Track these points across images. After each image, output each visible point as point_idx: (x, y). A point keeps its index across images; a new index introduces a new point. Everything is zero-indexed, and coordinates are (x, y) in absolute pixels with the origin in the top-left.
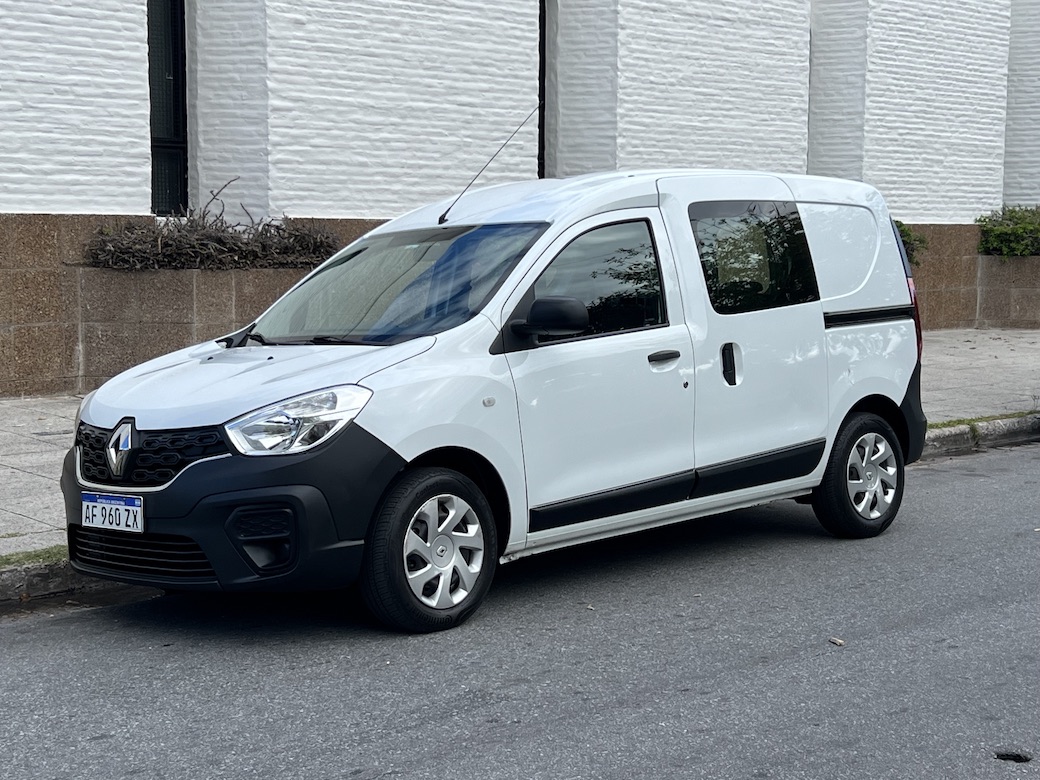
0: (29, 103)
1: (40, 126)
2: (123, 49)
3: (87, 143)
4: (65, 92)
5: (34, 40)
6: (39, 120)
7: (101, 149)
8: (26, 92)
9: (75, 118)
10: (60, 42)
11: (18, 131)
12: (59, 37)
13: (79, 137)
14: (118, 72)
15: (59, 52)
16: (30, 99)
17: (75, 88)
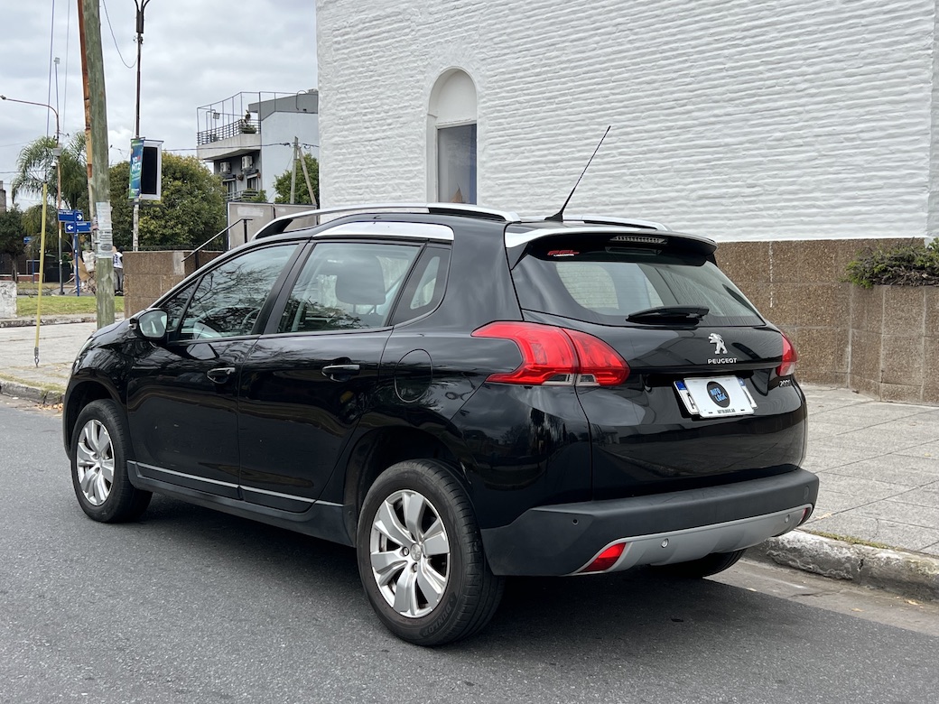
0: (823, 153)
1: (831, 170)
2: (907, 93)
3: (869, 179)
4: (853, 139)
5: (830, 101)
6: (830, 165)
7: (880, 183)
8: (822, 144)
9: (859, 160)
10: (851, 99)
11: (814, 176)
12: (851, 95)
13: (863, 175)
14: (902, 114)
15: (850, 107)
16: (824, 150)
17: (861, 135)
